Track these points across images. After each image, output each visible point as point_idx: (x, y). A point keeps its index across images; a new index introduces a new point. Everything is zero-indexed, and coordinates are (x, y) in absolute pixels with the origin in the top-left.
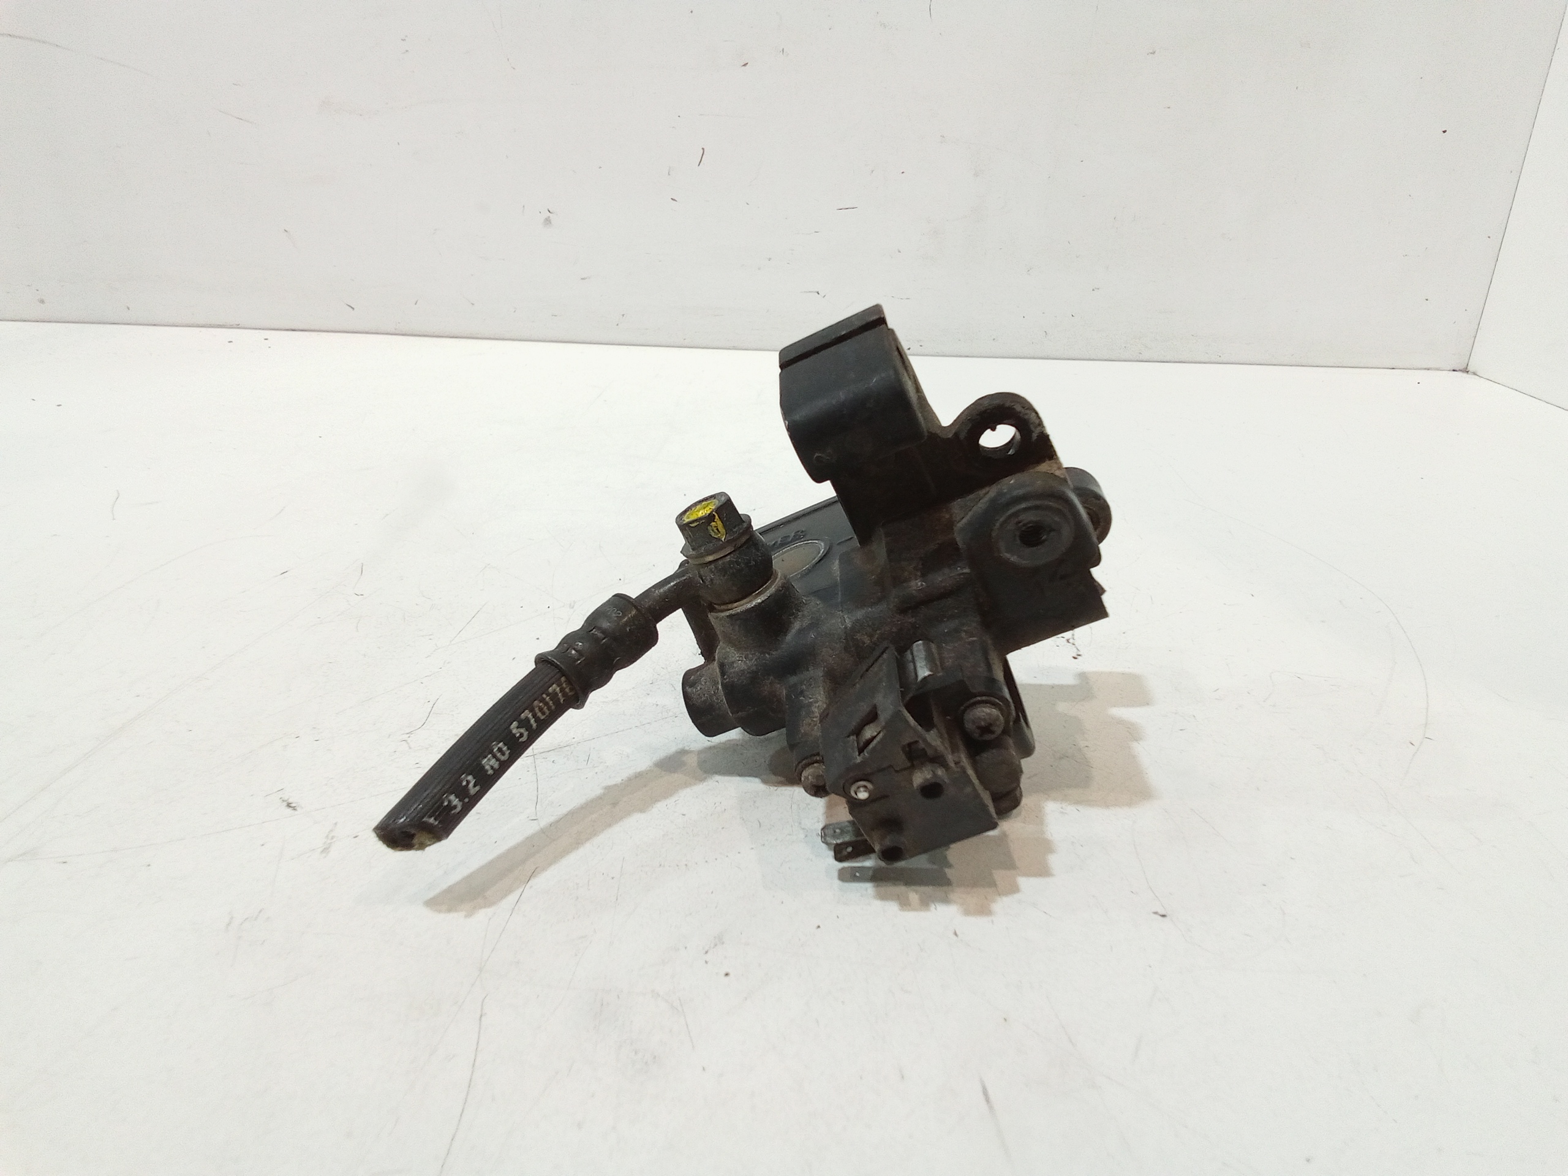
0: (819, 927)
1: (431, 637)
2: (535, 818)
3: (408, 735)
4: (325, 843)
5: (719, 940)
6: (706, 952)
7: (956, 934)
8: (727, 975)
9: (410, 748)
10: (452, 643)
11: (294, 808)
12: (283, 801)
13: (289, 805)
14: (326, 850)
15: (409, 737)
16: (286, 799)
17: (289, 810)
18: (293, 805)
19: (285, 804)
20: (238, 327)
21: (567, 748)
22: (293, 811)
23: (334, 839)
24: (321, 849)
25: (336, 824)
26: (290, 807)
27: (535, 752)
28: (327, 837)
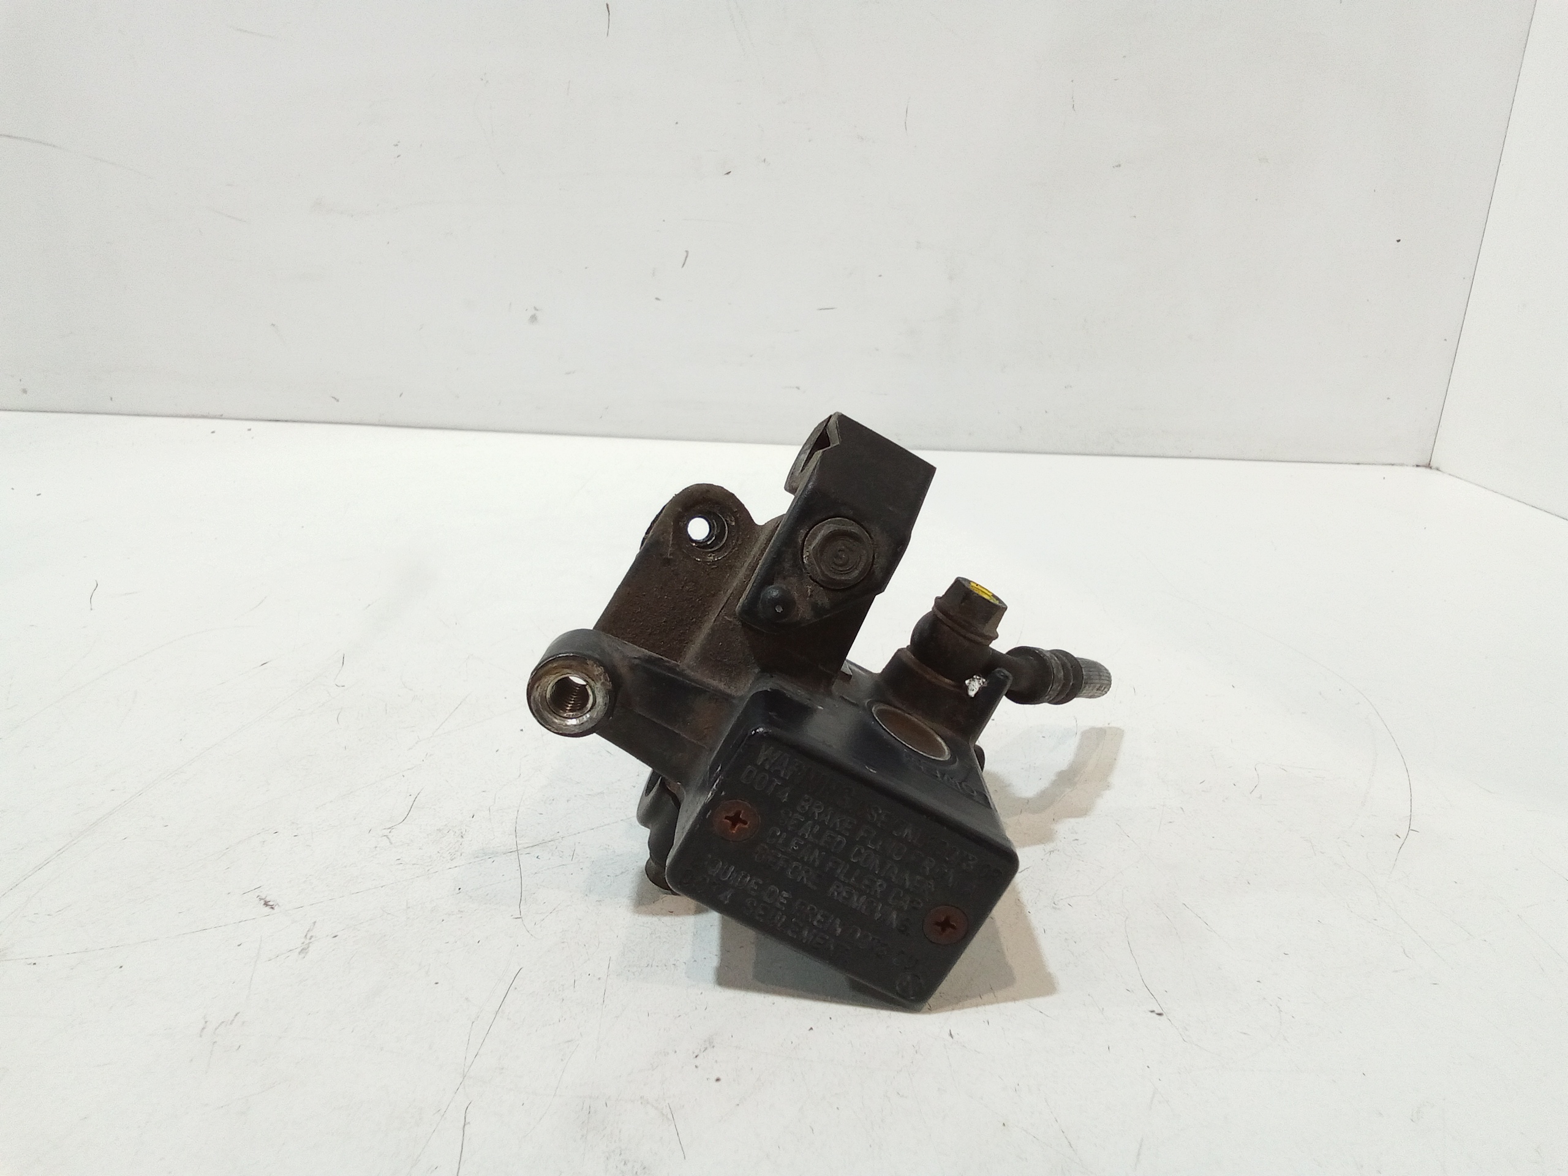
0: (811, 1029)
1: (413, 729)
2: (519, 916)
3: (389, 830)
4: (303, 943)
5: (710, 1044)
6: (696, 1057)
7: (951, 1035)
8: (718, 1080)
9: (391, 843)
10: (435, 735)
11: (272, 907)
12: (261, 899)
13: (266, 904)
14: (304, 950)
15: (390, 832)
16: (263, 897)
17: (267, 909)
18: (270, 903)
19: (262, 902)
20: (221, 417)
21: (552, 843)
22: (271, 910)
23: (313, 940)
24: (299, 950)
25: (314, 923)
26: (268, 905)
27: (519, 847)
28: (305, 937)
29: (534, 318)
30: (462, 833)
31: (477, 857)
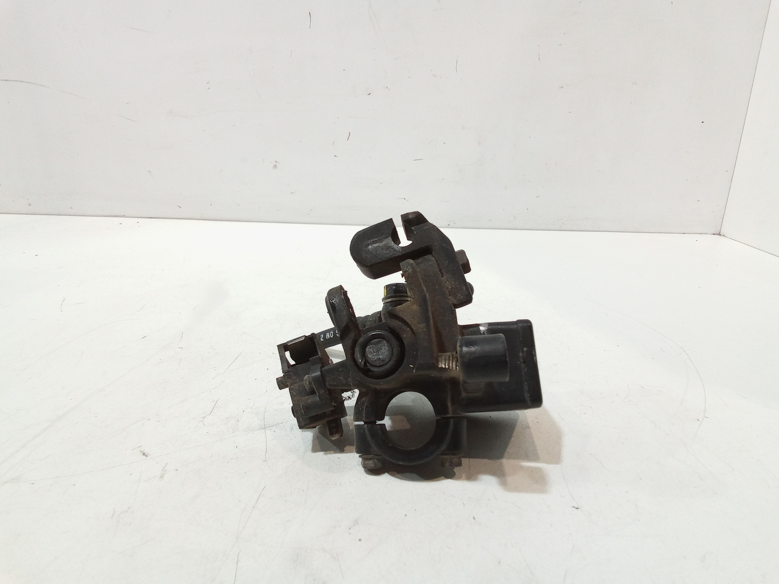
0: (406, 515)
1: (215, 369)
2: (265, 460)
3: (203, 418)
4: (161, 473)
5: (356, 522)
6: (350, 529)
7: (474, 518)
8: (360, 540)
9: (204, 425)
10: (226, 371)
11: (147, 456)
12: (141, 452)
13: (144, 454)
14: (162, 477)
15: (204, 419)
16: (142, 451)
17: (144, 457)
18: (146, 454)
19: (142, 453)
20: (124, 216)
21: (282, 424)
22: (146, 457)
23: (166, 472)
24: (160, 476)
25: (167, 464)
26: (144, 455)
27: (266, 426)
28: (162, 470)
29: (275, 166)
30: (238, 419)
31: (246, 431)
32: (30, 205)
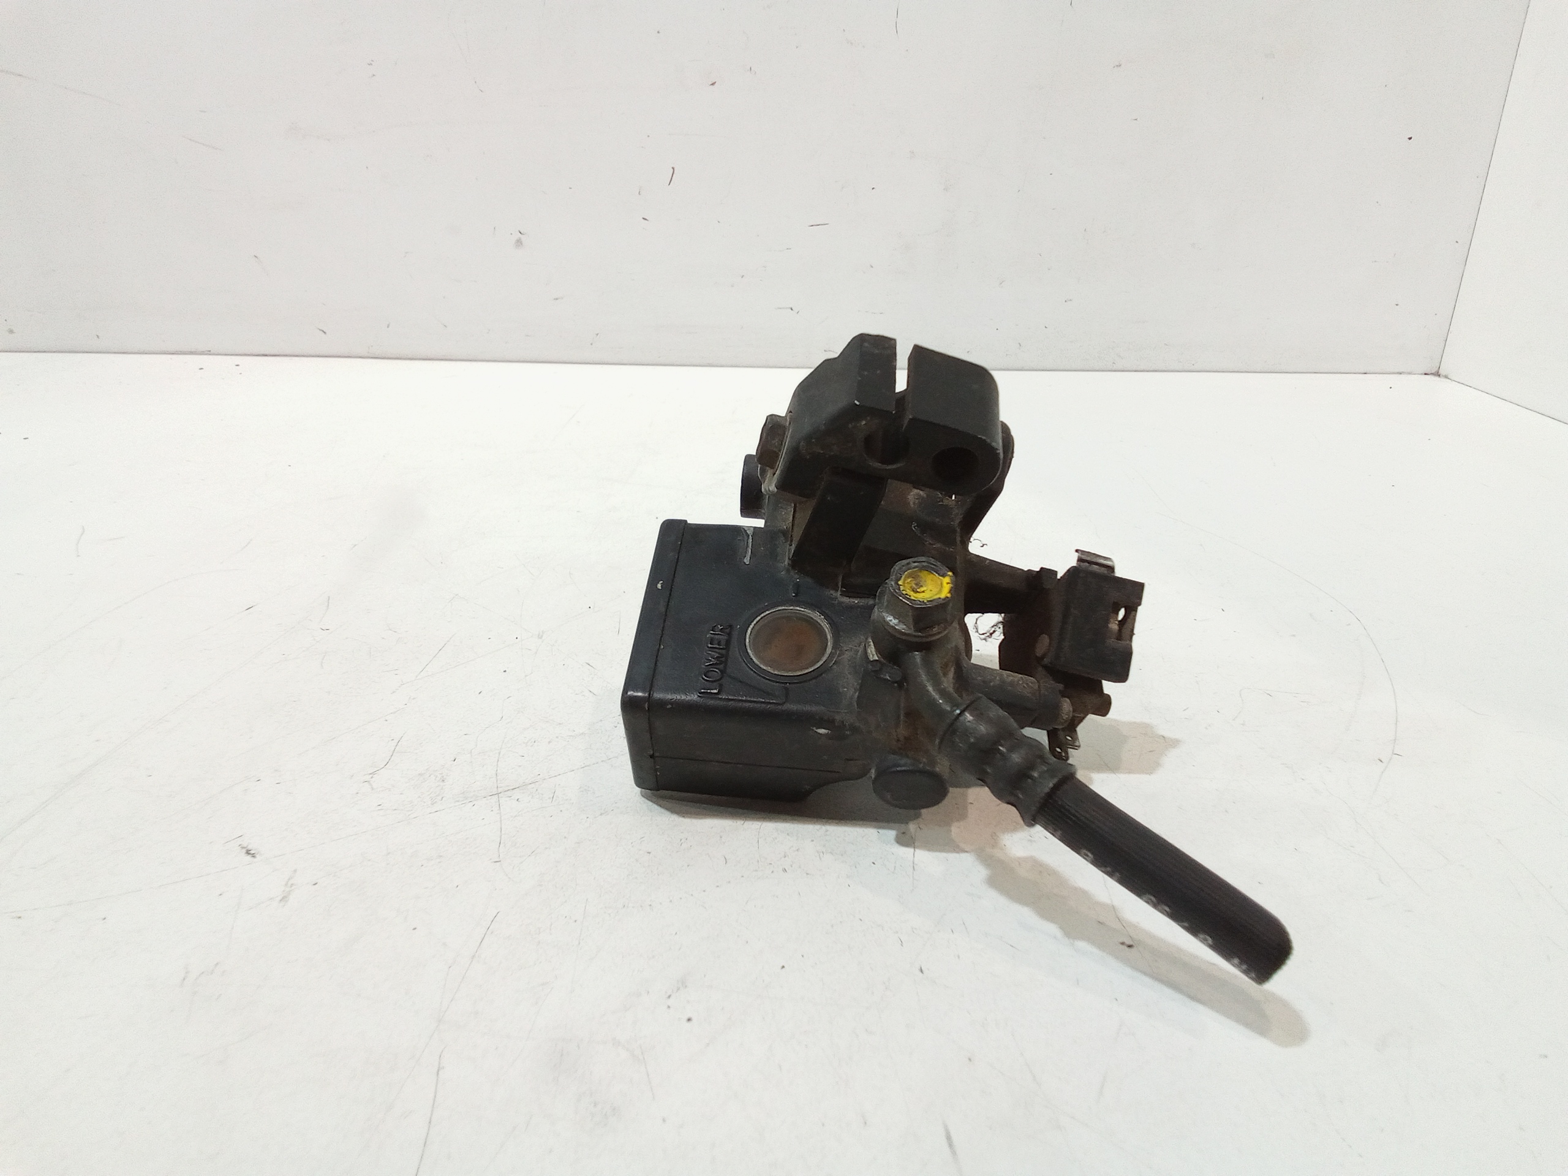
0: (783, 967)
1: (396, 672)
2: (498, 860)
3: (371, 776)
4: (284, 891)
5: (682, 984)
6: (669, 997)
7: (921, 971)
8: (689, 1020)
9: (373, 789)
10: (418, 678)
11: (253, 856)
12: (243, 848)
13: (248, 852)
14: (284, 899)
15: (372, 778)
16: (245, 846)
17: (249, 858)
18: (252, 852)
19: (244, 851)
20: (209, 353)
21: (533, 785)
22: (252, 859)
23: (293, 888)
24: (280, 898)
25: (295, 871)
26: (250, 854)
27: (500, 790)
28: (286, 885)
29: (519, 243)
30: (443, 777)
31: (458, 801)
32: (11, 331)
